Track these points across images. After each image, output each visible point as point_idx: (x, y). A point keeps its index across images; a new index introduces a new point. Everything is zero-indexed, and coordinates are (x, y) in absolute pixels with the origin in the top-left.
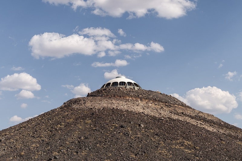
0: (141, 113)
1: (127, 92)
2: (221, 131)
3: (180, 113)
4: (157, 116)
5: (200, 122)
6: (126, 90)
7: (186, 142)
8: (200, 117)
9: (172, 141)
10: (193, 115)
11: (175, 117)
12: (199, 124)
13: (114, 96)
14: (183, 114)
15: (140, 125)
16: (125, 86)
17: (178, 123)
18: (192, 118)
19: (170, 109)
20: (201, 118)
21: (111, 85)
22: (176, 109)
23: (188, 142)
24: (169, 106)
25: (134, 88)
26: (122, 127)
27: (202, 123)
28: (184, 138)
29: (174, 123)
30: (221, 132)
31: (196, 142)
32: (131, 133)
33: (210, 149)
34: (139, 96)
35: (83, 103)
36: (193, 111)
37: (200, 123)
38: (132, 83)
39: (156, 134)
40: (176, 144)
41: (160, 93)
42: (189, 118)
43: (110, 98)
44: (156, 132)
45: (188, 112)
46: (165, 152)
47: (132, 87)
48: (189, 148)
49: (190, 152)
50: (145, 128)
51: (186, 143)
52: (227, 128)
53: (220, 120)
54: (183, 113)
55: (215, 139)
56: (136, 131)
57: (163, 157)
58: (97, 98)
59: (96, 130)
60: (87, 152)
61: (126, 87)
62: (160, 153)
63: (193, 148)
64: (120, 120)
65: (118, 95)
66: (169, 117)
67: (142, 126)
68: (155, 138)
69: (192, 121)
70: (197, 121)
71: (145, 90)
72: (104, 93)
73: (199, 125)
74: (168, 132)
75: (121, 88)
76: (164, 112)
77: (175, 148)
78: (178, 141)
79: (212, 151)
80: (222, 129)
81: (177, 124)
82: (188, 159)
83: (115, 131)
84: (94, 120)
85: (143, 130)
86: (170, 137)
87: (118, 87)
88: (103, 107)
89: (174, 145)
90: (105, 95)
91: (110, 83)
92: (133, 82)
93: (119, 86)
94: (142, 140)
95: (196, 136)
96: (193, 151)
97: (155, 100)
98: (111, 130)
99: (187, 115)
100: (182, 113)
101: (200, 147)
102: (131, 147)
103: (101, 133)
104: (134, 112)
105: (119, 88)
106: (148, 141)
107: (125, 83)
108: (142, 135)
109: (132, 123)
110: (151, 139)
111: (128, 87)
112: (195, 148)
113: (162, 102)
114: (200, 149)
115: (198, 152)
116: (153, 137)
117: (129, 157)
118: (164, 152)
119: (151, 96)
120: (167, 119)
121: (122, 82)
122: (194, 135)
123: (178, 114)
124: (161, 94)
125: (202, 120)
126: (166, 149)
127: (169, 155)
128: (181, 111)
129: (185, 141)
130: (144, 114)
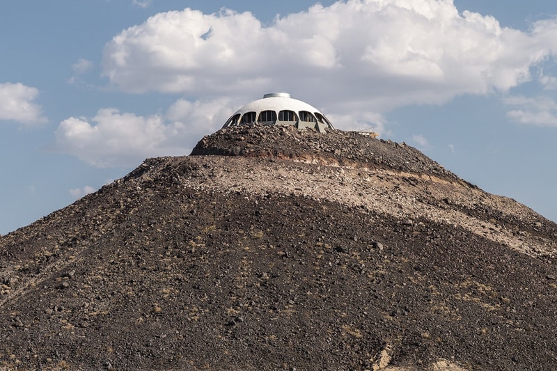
0: (358, 207)
1: (303, 140)
2: (539, 248)
3: (440, 201)
4: (395, 215)
5: (488, 225)
6: (300, 133)
7: (481, 287)
8: (487, 211)
9: (451, 283)
10: (470, 204)
11: (436, 215)
12: (489, 231)
13: (276, 154)
14: (447, 203)
15: (375, 246)
16: (294, 123)
17: (449, 237)
18: (469, 214)
19: (416, 190)
20: (489, 214)
21: (257, 119)
22: (430, 189)
23: (483, 285)
24: (412, 182)
25: (317, 127)
26: (339, 249)
27: (494, 227)
28: (473, 276)
29: (441, 237)
30: (539, 252)
31: (501, 285)
32: (363, 265)
33: (531, 303)
34: (333, 152)
35: (206, 176)
36: (469, 193)
37: (491, 229)
38: (310, 113)
39: (415, 268)
40: (463, 291)
41: (382, 141)
42: (463, 215)
43: (271, 161)
44: (414, 262)
45: (459, 196)
46: (446, 310)
47: (312, 125)
48: (489, 301)
49: (493, 308)
50: (389, 251)
51: (481, 289)
52: (551, 237)
53: (531, 213)
54: (446, 201)
55: (536, 275)
56: (372, 259)
57: (446, 319)
58: (238, 161)
59: (287, 257)
60: (293, 308)
61: (297, 126)
62: (437, 312)
63: (498, 300)
64: (326, 231)
65: (284, 151)
66: (422, 217)
67: (381, 246)
68: (416, 277)
69: (471, 224)
70: (484, 224)
71: (343, 133)
72: (248, 145)
73: (489, 236)
74: (437, 260)
75: (286, 128)
76: (404, 198)
77: (463, 301)
78: (465, 284)
79: (534, 306)
80: (541, 242)
81: (449, 240)
82: (494, 324)
83: (329, 260)
84: (268, 230)
85: (386, 257)
86: (446, 275)
87: (277, 126)
88: (266, 189)
89: (459, 294)
90: (252, 150)
91: (254, 113)
92: (312, 110)
93: (278, 123)
94: (392, 283)
95: (497, 270)
96: (499, 306)
97: (373, 163)
98: (320, 256)
99: (456, 205)
100: (443, 200)
101: (510, 298)
102: (377, 297)
103: (301, 263)
104: (343, 205)
105: (281, 129)
106: (405, 284)
107: (292, 113)
108: (388, 269)
109: (356, 240)
110: (410, 280)
111: (303, 125)
112: (501, 299)
113: (391, 167)
114: (511, 301)
115: (508, 310)
116: (412, 274)
117: (382, 321)
118: (444, 308)
119: (362, 150)
120: (420, 223)
121: (286, 112)
122: (491, 267)
123: (435, 203)
124: (384, 142)
125: (493, 220)
126: (446, 301)
127: (455, 315)
128: (442, 196)
129: (477, 283)
130: (367, 211)
